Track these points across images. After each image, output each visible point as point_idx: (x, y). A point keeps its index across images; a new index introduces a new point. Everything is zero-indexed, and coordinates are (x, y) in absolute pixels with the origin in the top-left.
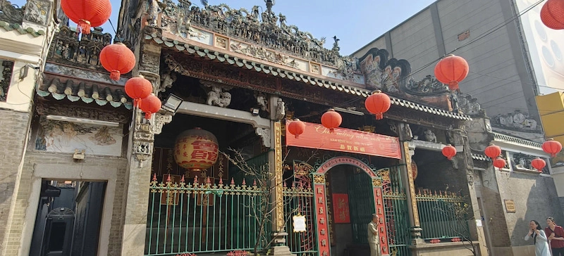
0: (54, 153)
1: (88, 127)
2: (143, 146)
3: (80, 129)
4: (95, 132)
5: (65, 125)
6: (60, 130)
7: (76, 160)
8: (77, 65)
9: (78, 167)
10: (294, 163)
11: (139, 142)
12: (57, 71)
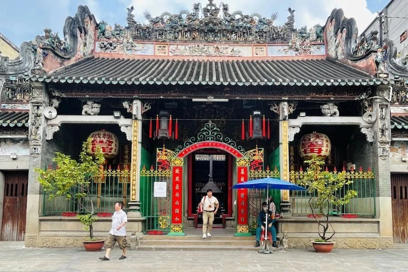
0: (3, 156)
1: (18, 139)
2: (35, 149)
3: (14, 141)
4: (22, 142)
5: (7, 140)
6: (4, 143)
7: (14, 159)
8: (16, 101)
9: (15, 163)
10: (157, 150)
11: (32, 146)
12: (7, 108)
